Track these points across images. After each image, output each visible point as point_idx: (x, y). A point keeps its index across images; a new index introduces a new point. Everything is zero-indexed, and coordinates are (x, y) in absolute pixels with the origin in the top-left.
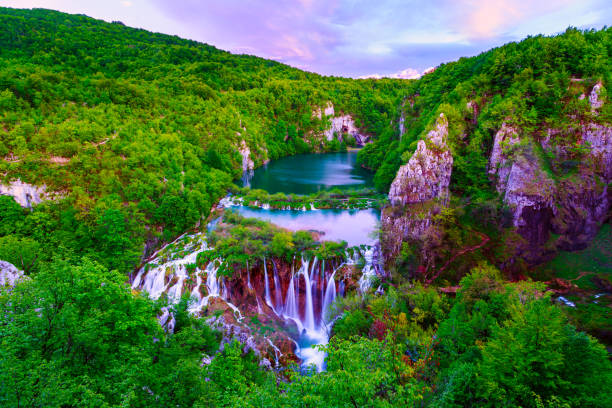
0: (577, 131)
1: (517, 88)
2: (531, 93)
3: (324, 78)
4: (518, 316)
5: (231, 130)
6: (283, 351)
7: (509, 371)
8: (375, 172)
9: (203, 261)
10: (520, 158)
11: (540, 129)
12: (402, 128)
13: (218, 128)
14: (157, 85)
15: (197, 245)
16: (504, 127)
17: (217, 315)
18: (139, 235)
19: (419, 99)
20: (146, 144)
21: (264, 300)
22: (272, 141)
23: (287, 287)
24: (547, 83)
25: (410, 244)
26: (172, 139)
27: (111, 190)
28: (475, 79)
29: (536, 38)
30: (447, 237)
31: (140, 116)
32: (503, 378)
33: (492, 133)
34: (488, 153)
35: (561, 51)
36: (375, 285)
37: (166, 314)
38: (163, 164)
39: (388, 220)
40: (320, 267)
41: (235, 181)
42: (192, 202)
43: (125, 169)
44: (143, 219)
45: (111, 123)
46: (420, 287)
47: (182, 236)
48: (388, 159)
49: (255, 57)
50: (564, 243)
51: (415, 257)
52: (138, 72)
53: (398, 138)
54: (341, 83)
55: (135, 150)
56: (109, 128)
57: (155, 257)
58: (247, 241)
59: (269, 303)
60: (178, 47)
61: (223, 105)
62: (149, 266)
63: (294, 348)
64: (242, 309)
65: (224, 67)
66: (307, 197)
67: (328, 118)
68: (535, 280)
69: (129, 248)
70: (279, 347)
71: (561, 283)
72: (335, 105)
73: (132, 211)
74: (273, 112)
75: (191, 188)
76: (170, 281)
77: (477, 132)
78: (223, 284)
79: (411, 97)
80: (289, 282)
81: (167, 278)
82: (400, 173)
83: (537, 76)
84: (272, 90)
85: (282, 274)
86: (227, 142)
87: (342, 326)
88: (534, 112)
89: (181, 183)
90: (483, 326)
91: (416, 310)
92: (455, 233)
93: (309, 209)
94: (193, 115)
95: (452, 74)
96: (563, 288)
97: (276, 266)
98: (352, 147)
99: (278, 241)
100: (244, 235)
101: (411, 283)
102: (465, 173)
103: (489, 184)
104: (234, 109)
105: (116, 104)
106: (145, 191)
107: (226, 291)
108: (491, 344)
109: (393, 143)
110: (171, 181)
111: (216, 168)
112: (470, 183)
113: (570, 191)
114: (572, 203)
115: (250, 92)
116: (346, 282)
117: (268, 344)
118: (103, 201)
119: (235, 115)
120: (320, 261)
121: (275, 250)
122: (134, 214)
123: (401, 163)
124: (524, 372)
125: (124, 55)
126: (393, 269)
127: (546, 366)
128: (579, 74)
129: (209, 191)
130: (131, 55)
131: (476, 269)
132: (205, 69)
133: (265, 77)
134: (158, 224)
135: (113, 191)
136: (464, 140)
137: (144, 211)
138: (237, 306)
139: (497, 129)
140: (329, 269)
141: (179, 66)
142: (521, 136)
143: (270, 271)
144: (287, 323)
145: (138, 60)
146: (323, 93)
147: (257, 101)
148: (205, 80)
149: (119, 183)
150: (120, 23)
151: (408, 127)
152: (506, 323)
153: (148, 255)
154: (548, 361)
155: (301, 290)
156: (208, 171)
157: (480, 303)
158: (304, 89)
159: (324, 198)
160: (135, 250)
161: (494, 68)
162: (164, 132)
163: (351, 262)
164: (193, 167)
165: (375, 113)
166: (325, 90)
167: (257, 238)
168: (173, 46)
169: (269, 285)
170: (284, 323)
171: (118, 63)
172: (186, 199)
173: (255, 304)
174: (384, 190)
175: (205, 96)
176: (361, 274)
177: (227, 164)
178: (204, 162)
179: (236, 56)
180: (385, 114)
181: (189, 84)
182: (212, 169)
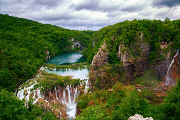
0: (138, 45)
1: (123, 34)
2: (127, 35)
3: (71, 30)
4: (128, 95)
5: (43, 46)
6: (63, 113)
7: (126, 110)
8: (87, 58)
9: (36, 87)
10: (126, 52)
11: (130, 45)
12: (94, 44)
13: (39, 46)
14: (19, 33)
15: (34, 83)
16: (121, 44)
17: (42, 104)
18: (15, 80)
19: (98, 37)
20: (16, 51)
21: (56, 98)
22: (55, 49)
23: (63, 94)
24: (131, 32)
25: (98, 78)
26: (24, 50)
27: (5, 66)
28: (113, 31)
29: (127, 21)
30: (108, 75)
31: (14, 43)
32: (125, 113)
33: (118, 46)
34: (117, 51)
35: (133, 24)
36: (89, 91)
37: (26, 105)
38: (22, 58)
39: (92, 71)
40: (73, 87)
41: (45, 62)
42: (32, 69)
43: (10, 60)
44: (15, 75)
45: (5, 45)
46: (102, 90)
47: (29, 80)
48: (91, 53)
49: (50, 25)
50: (138, 74)
51: (100, 82)
52: (13, 29)
53: (93, 47)
54: (76, 32)
55: (12, 53)
56: (4, 47)
57: (20, 87)
58: (50, 80)
59: (57, 99)
60: (26, 22)
61: (40, 39)
62: (18, 90)
63: (66, 112)
64: (49, 101)
65: (40, 28)
66: (67, 66)
67: (72, 42)
68: (131, 85)
69: (12, 84)
70: (61, 112)
71: (138, 85)
72: (74, 38)
73: (12, 73)
74: (56, 40)
75: (31, 65)
76: (25, 94)
77: (114, 45)
78: (43, 94)
79: (96, 36)
80: (63, 92)
81: (24, 94)
82: (94, 58)
83: (128, 31)
84: (55, 34)
85: (61, 90)
86: (41, 50)
87: (80, 104)
88: (128, 40)
89: (28, 63)
90: (119, 99)
91: (101, 97)
92: (111, 74)
93: (68, 69)
94: (31, 42)
95: (106, 30)
96: (138, 87)
97: (59, 87)
98: (80, 50)
99: (59, 80)
100: (48, 79)
101: (99, 89)
102: (112, 57)
103: (119, 60)
104: (44, 40)
105: (6, 39)
106: (16, 66)
107: (43, 96)
108: (121, 104)
109: (92, 49)
110: (24, 63)
111: (39, 58)
112: (114, 60)
113: (138, 61)
114: (139, 64)
115: (48, 35)
116: (80, 91)
117: (58, 111)
118: (3, 70)
119: (44, 42)
120: (72, 85)
121: (58, 82)
122: (13, 73)
123: (94, 55)
124: (130, 110)
125: (9, 24)
126: (94, 86)
127: (135, 108)
128: (138, 31)
129: (37, 65)
130: (11, 24)
131: (116, 84)
132: (34, 28)
133: (53, 30)
134: (21, 77)
135: (6, 67)
136: (111, 48)
137: (16, 73)
138: (47, 100)
139: (119, 45)
140: (75, 87)
141: (26, 27)
142: (126, 46)
143: (57, 89)
144: (63, 104)
145: (13, 26)
146: (70, 35)
147: (51, 37)
148: (34, 32)
149: (8, 64)
150: (7, 15)
151: (96, 44)
152: (125, 98)
153: (18, 86)
154: (136, 106)
155: (67, 94)
156: (36, 59)
157: (118, 93)
158: (65, 33)
159: (72, 66)
160: (13, 85)
161: (117, 29)
162: (22, 47)
163: (82, 85)
164: (31, 58)
165: (86, 40)
166: (71, 34)
167: (53, 79)
168: (24, 22)
169: (57, 93)
170: (62, 105)
171: (6, 27)
172: (29, 68)
173: (53, 99)
174: (90, 63)
175: (35, 36)
176: (85, 88)
177: (42, 57)
178: (35, 57)
179: (44, 24)
180: (89, 41)
181: (30, 33)
182: (37, 58)
